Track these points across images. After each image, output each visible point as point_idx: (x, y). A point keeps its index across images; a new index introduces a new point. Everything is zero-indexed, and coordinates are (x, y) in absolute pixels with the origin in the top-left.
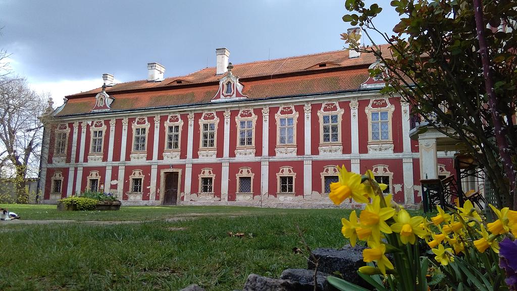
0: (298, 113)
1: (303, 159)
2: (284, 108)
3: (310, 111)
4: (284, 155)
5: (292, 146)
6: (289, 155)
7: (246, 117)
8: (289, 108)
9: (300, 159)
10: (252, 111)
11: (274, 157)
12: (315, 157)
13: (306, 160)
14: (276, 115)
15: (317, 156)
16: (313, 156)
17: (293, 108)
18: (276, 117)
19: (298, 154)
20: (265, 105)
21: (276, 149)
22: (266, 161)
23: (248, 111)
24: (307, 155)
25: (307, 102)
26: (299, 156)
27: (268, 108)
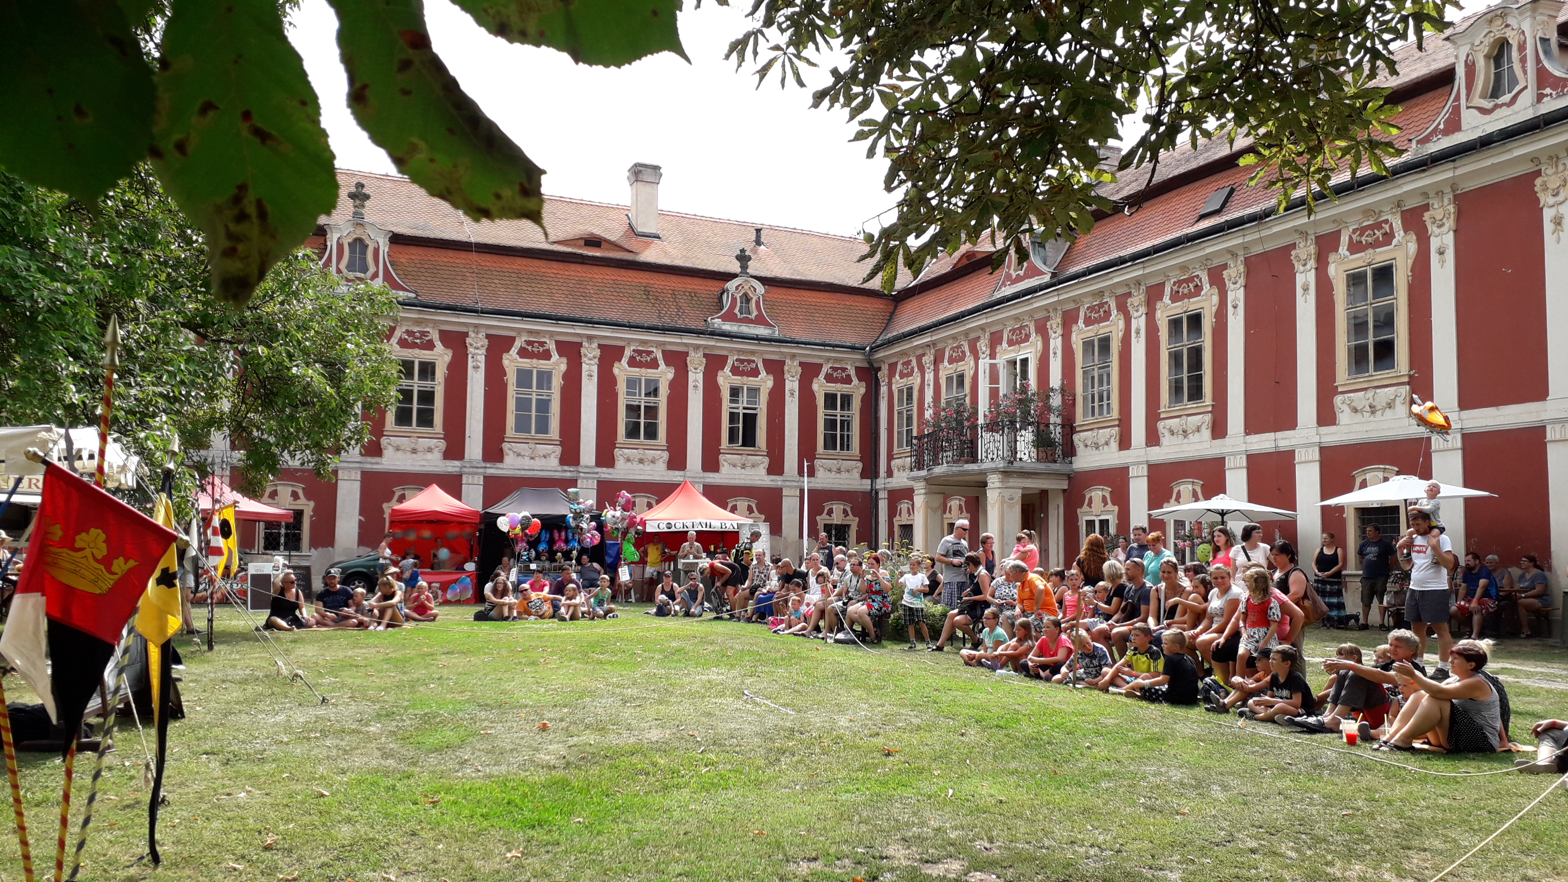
0: (565, 360)
1: (574, 475)
2: (529, 343)
3: (596, 360)
4: (527, 463)
5: (549, 442)
6: (538, 463)
7: (417, 351)
8: (542, 344)
9: (568, 475)
10: (435, 336)
11: (499, 465)
12: (606, 474)
13: (584, 478)
14: (505, 356)
15: (610, 470)
16: (599, 470)
17: (552, 346)
18: (505, 363)
19: (563, 461)
20: (476, 326)
21: (505, 446)
22: (476, 474)
23: (424, 334)
24: (586, 467)
25: (590, 338)
26: (566, 468)
27: (482, 335)
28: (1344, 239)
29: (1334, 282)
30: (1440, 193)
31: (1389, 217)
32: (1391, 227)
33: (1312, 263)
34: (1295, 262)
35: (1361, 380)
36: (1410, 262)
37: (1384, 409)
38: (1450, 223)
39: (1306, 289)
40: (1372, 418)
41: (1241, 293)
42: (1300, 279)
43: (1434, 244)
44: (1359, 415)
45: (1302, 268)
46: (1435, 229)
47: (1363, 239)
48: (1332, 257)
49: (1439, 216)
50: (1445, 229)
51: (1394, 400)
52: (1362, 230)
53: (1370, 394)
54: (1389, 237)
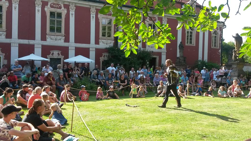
28: (49, 4)
29: (46, 12)
30: (72, 4)
31: (61, 4)
32: (61, 6)
33: (40, 6)
34: (35, 4)
35: (53, 33)
36: (65, 14)
37: (58, 40)
38: (74, 10)
39: (38, 11)
40: (55, 41)
41: (17, 6)
42: (37, 8)
43: (71, 13)
44: (52, 40)
45: (37, 6)
46: (71, 10)
47: (54, 6)
48: (46, 6)
49: (72, 8)
50: (73, 11)
51: (61, 39)
52: (54, 4)
53: (56, 37)
54: (60, 8)
